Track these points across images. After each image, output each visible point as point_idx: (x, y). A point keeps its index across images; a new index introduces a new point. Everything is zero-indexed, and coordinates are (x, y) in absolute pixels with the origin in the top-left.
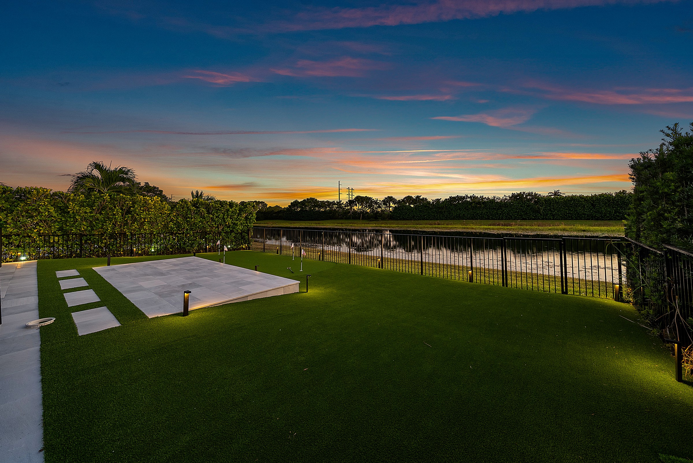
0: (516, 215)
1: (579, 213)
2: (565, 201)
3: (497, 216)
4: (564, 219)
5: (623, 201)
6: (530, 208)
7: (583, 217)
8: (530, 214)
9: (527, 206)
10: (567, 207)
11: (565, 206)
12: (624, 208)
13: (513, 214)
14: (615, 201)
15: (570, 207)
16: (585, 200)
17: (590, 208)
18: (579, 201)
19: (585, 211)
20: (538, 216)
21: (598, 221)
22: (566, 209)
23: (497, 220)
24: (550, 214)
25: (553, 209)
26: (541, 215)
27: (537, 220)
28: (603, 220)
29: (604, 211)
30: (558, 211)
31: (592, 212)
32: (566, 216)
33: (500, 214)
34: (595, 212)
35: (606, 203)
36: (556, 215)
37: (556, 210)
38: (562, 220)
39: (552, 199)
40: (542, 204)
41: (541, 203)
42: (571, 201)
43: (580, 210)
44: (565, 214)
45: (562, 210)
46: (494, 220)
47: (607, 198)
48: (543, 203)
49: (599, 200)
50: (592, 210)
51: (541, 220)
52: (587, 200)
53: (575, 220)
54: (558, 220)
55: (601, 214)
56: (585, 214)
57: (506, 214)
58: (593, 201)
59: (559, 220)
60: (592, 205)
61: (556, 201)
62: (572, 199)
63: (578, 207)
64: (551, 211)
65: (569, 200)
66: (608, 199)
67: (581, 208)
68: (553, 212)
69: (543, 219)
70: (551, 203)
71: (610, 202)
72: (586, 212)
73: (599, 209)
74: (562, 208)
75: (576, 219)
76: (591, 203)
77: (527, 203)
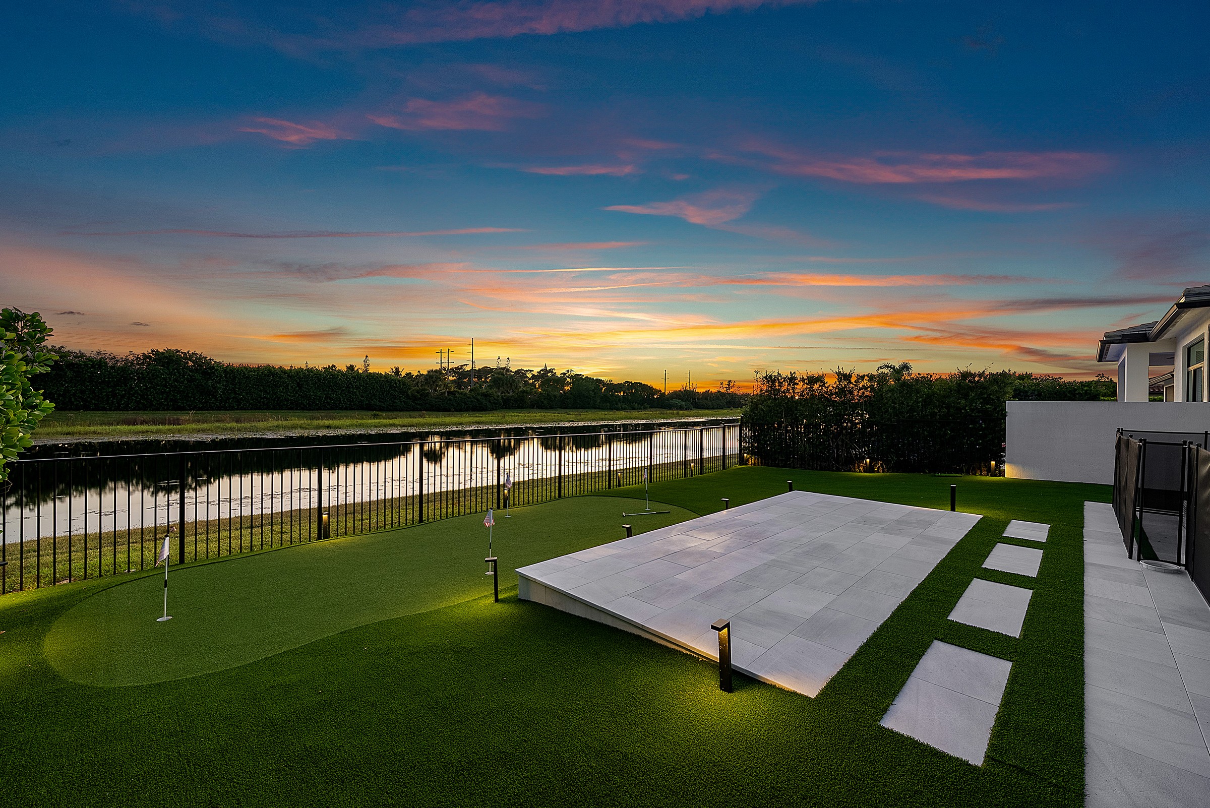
0: (162, 399)
1: (280, 398)
2: (260, 376)
3: (113, 402)
4: (255, 409)
5: (335, 382)
6: (194, 384)
7: (284, 405)
8: (194, 397)
9: (188, 381)
10: (261, 386)
11: (258, 385)
12: (336, 392)
13: (154, 397)
14: (326, 380)
15: (267, 386)
16: (288, 376)
17: (294, 390)
18: (280, 377)
19: (288, 395)
20: (210, 403)
21: (305, 411)
22: (261, 391)
23: (110, 410)
24: (233, 398)
25: (239, 389)
26: (216, 400)
27: (207, 410)
28: (310, 409)
29: (313, 395)
30: (247, 394)
31: (298, 396)
32: (259, 402)
33: (123, 396)
34: (302, 396)
35: (316, 383)
36: (243, 400)
37: (243, 390)
38: (251, 409)
39: (238, 370)
40: (220, 379)
41: (217, 377)
42: (268, 376)
43: (282, 392)
44: (257, 400)
45: (254, 393)
46: (102, 410)
47: (317, 374)
48: (221, 376)
49: (307, 378)
50: (298, 394)
51: (215, 410)
52: (290, 377)
53: (272, 409)
54: (245, 409)
55: (309, 400)
56: (287, 400)
57: (136, 398)
58: (299, 378)
59: (248, 409)
60: (298, 384)
61: (244, 373)
62: (270, 372)
63: (279, 387)
64: (235, 393)
65: (265, 375)
66: (317, 377)
67: (283, 389)
68: (239, 394)
69: (219, 409)
70: (235, 378)
71: (320, 381)
72: (290, 396)
73: (306, 391)
74: (253, 388)
75: (275, 409)
76: (297, 381)
77: (189, 375)
